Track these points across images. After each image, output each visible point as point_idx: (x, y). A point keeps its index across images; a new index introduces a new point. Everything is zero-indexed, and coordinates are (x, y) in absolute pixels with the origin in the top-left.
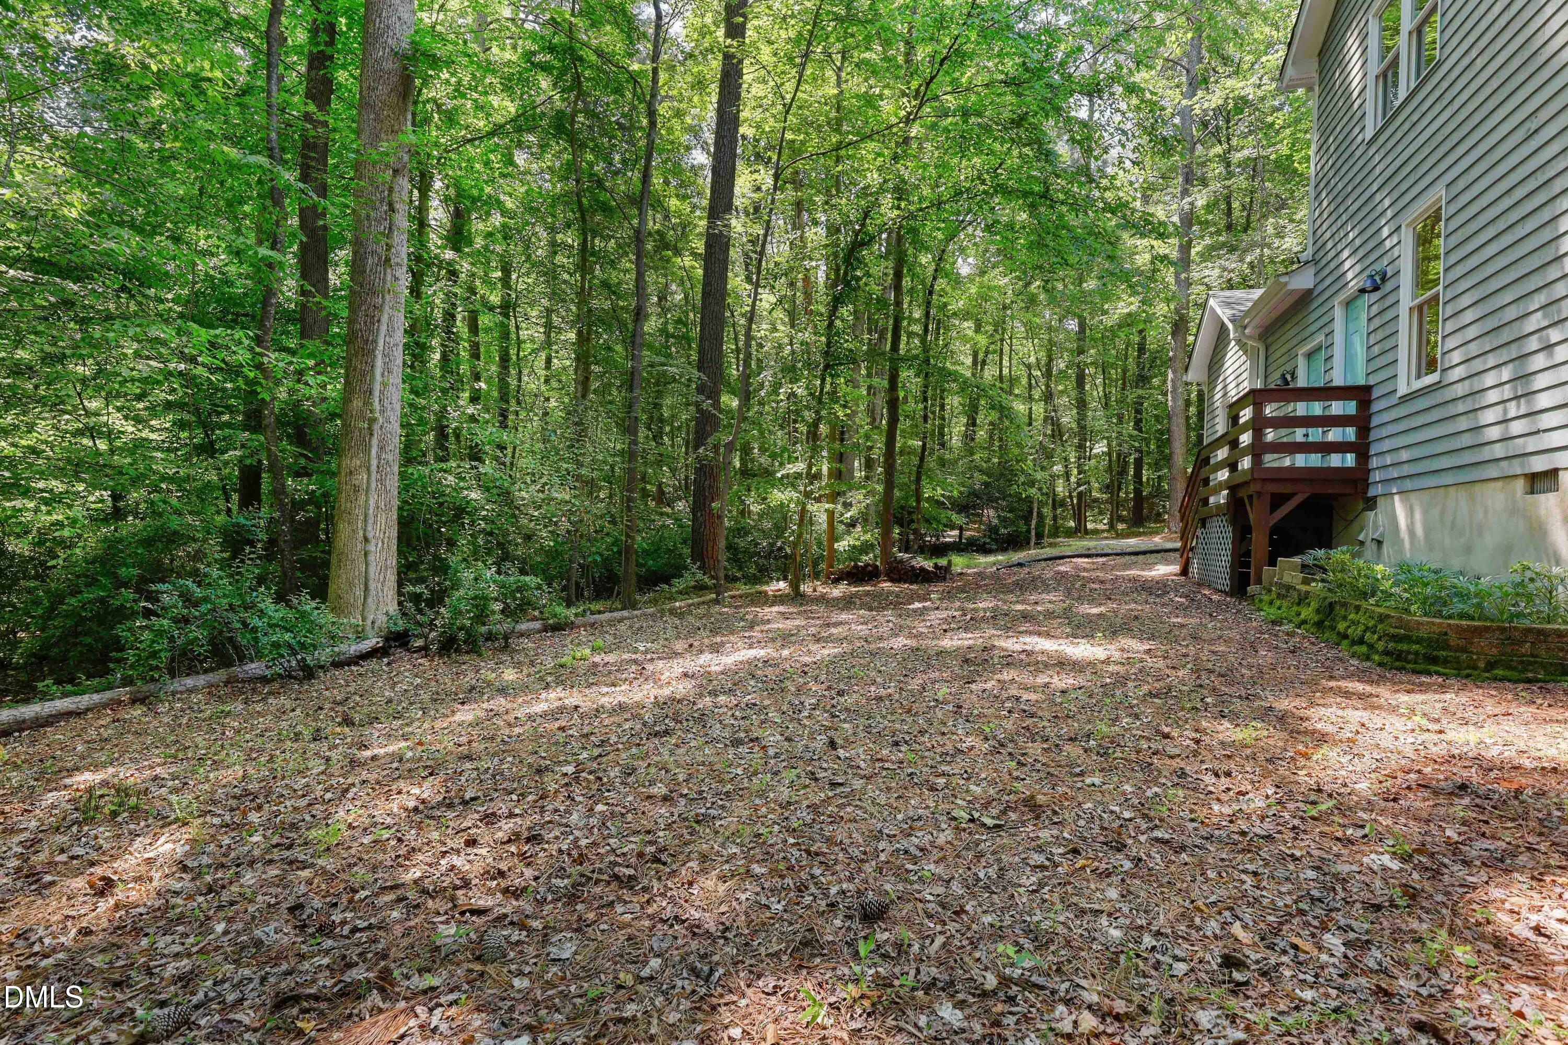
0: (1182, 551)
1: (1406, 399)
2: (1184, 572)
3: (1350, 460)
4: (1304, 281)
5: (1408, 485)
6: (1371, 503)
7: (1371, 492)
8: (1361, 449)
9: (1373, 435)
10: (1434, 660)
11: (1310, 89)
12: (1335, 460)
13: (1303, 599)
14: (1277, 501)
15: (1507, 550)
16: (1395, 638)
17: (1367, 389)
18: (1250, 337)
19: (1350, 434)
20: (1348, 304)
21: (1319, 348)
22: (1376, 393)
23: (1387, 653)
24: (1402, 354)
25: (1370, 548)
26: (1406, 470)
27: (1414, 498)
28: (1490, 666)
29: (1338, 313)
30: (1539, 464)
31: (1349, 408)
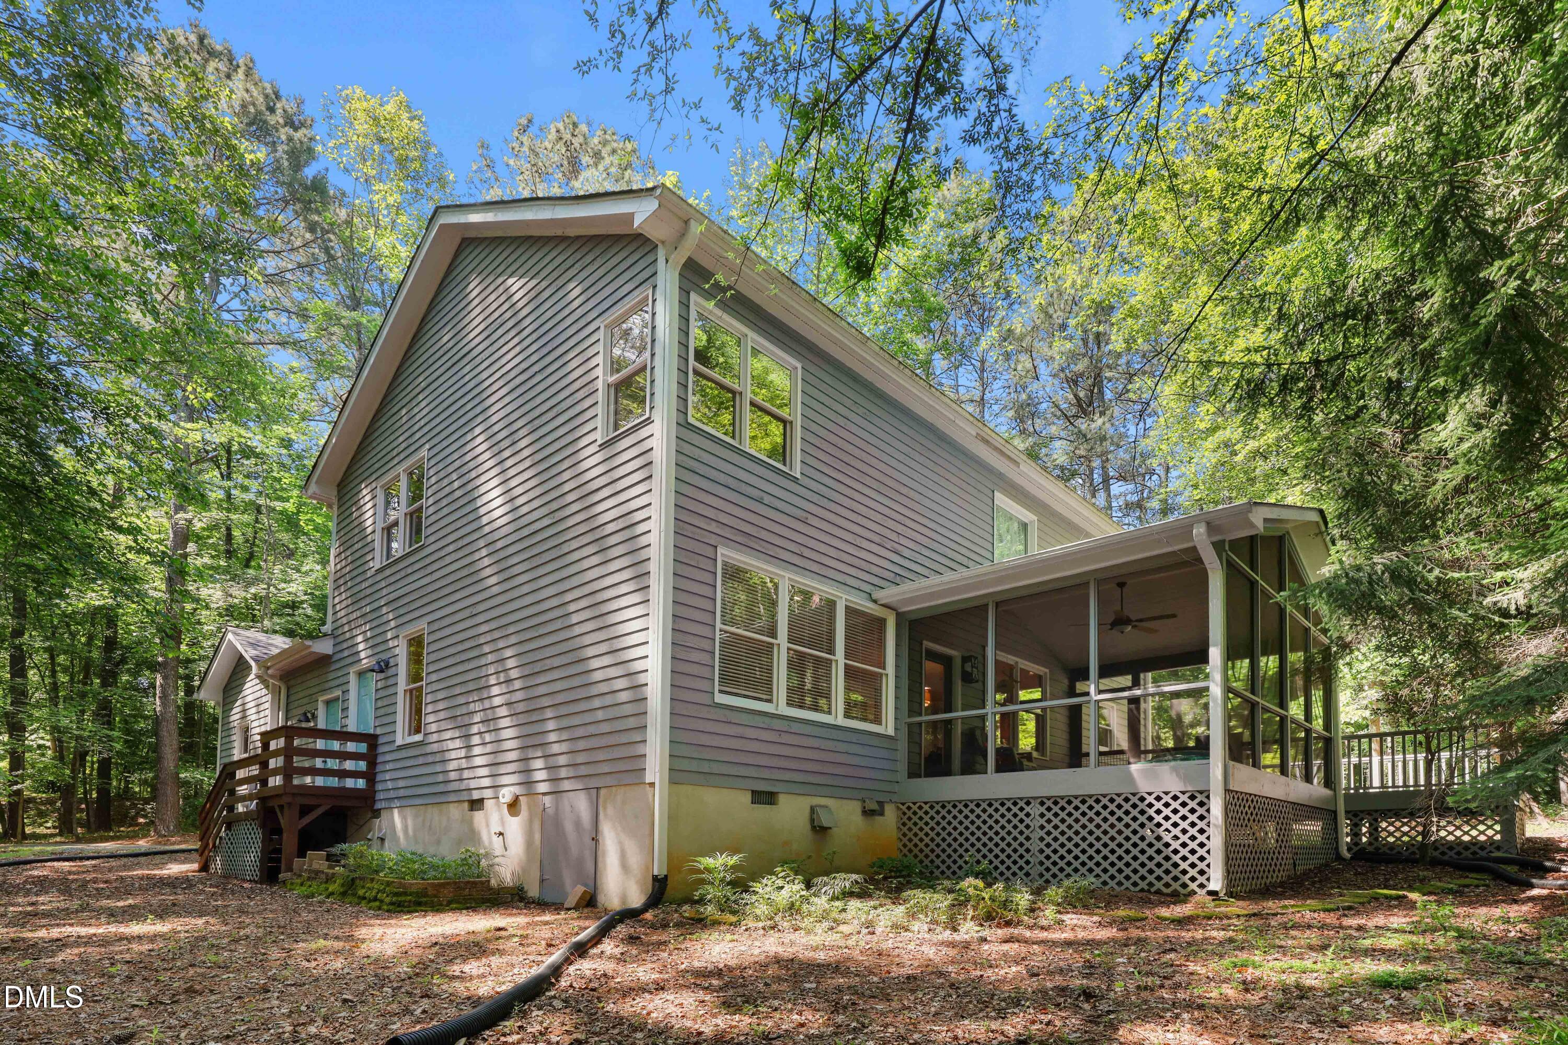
0: (201, 852)
1: (400, 748)
2: (204, 868)
3: (361, 783)
4: (324, 647)
5: (404, 802)
6: (377, 814)
7: (378, 806)
8: (370, 776)
9: (379, 768)
10: (419, 904)
11: (330, 506)
12: (350, 783)
13: (329, 879)
14: (305, 811)
15: (459, 842)
16: (396, 894)
17: (374, 737)
18: (272, 677)
19: (362, 765)
20: (361, 674)
21: (337, 699)
22: (381, 740)
23: (392, 904)
24: (399, 717)
25: (376, 844)
26: (402, 793)
27: (409, 812)
28: (449, 903)
29: (353, 678)
30: (476, 795)
31: (363, 748)
